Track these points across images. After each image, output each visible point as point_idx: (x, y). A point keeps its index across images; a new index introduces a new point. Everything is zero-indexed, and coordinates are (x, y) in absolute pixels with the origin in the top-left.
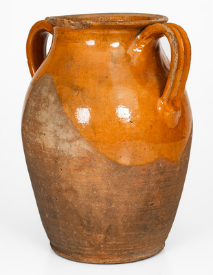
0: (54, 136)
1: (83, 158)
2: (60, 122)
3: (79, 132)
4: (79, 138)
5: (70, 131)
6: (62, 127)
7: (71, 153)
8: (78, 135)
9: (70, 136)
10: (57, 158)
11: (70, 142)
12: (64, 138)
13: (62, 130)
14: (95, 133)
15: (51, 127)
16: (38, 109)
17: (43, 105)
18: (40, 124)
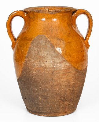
0: (52, 62)
1: (66, 69)
2: (55, 55)
3: (64, 58)
4: (64, 61)
5: (60, 59)
6: (56, 57)
7: (61, 68)
8: (64, 60)
9: (61, 60)
10: (53, 71)
11: (61, 63)
12: (58, 62)
13: (56, 58)
14: (71, 58)
15: (50, 58)
16: (40, 51)
17: (44, 49)
18: (43, 57)
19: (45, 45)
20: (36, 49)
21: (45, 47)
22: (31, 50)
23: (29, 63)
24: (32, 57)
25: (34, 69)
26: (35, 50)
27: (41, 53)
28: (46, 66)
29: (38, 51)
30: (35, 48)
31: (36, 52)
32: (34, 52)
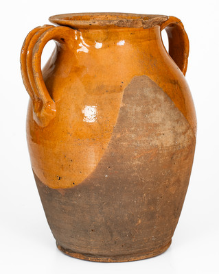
0: (173, 132)
2: (176, 118)
5: (184, 124)
6: (178, 121)
7: (184, 144)
9: (184, 128)
11: (185, 133)
12: (181, 131)
13: (178, 125)
15: (169, 124)
16: (149, 112)
17: (154, 107)
18: (156, 125)
19: (156, 98)
20: (139, 109)
21: (155, 103)
22: (127, 112)
23: (125, 144)
24: (133, 129)
25: (136, 154)
26: (136, 113)
27: (151, 118)
28: (162, 145)
29: (143, 113)
30: (135, 107)
31: (140, 116)
32: (134, 117)
